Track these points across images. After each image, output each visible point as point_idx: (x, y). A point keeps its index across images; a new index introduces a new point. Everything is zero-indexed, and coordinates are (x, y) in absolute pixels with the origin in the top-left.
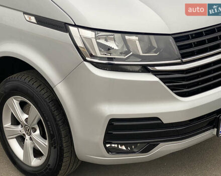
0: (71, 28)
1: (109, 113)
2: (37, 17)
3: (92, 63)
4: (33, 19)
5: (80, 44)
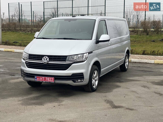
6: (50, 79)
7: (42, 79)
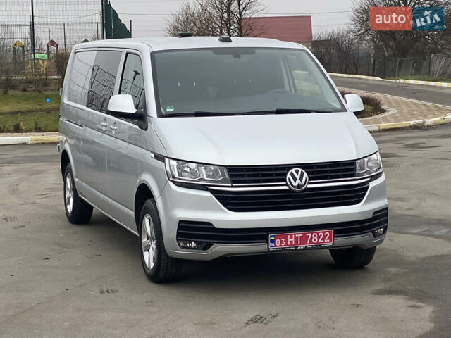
2: (155, 154)
6: (319, 237)
7: (293, 240)
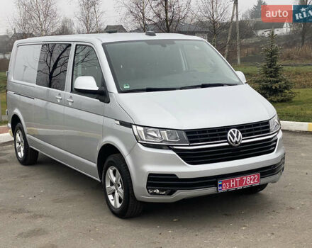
0: (134, 126)
1: (148, 170)
2: (120, 122)
3: (141, 144)
4: (118, 122)
5: (136, 134)
6: (251, 180)
7: (234, 183)
